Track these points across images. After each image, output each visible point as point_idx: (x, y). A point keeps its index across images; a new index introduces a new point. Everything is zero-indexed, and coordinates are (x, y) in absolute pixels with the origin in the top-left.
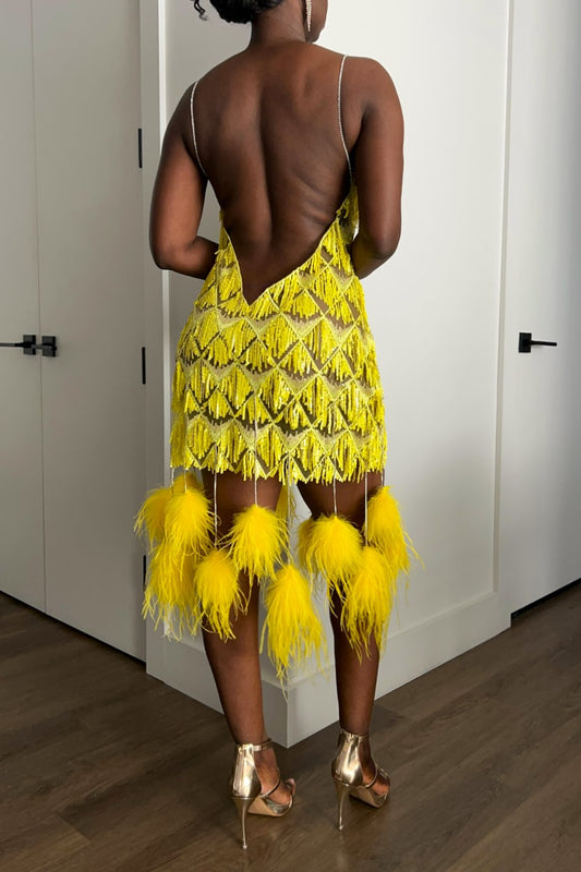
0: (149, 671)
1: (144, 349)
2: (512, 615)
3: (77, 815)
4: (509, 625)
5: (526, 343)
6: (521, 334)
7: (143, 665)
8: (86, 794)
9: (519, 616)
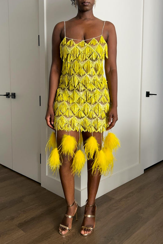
0: (42, 186)
1: (40, 96)
2: (144, 170)
3: (22, 226)
4: (143, 173)
5: (148, 94)
6: (147, 92)
7: (40, 184)
8: (24, 220)
9: (146, 170)
